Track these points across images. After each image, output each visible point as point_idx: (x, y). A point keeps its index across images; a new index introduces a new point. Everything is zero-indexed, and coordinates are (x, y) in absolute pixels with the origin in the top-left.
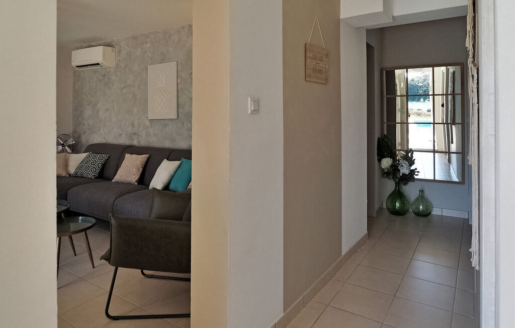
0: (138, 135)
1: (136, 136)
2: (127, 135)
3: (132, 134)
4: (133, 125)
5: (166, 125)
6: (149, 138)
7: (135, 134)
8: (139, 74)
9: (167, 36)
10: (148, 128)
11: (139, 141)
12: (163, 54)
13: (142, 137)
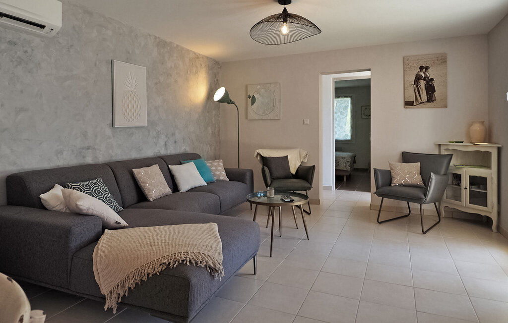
0: (94, 148)
1: (90, 150)
2: (73, 151)
3: (83, 148)
4: (85, 135)
5: (132, 134)
6: (110, 151)
7: (88, 148)
8: (95, 64)
9: (132, 34)
10: (109, 138)
11: (96, 157)
12: (129, 53)
13: (100, 151)
